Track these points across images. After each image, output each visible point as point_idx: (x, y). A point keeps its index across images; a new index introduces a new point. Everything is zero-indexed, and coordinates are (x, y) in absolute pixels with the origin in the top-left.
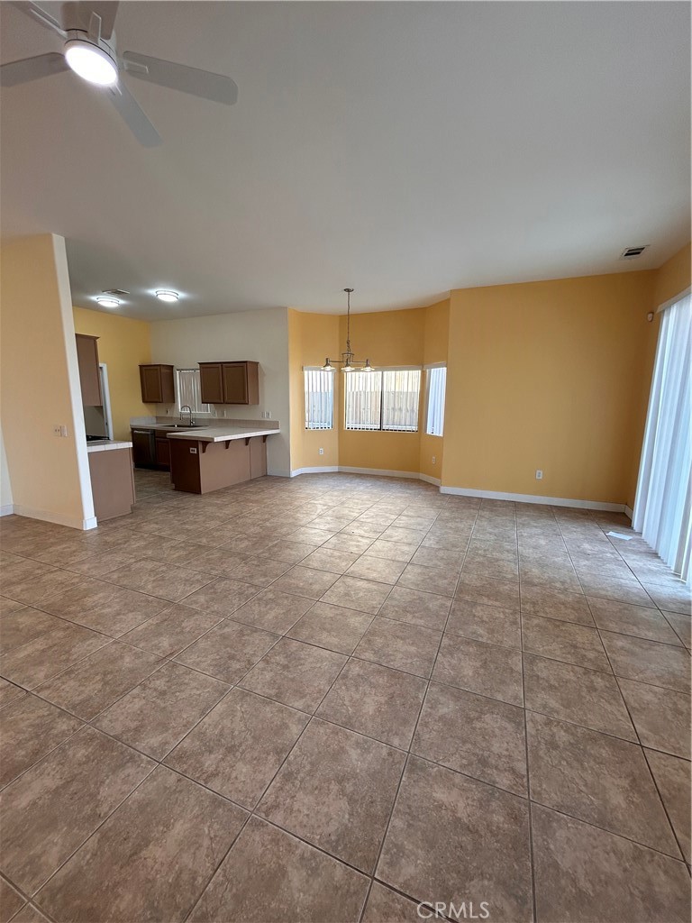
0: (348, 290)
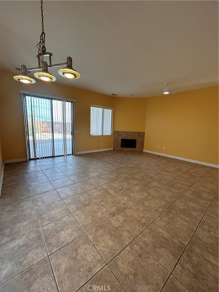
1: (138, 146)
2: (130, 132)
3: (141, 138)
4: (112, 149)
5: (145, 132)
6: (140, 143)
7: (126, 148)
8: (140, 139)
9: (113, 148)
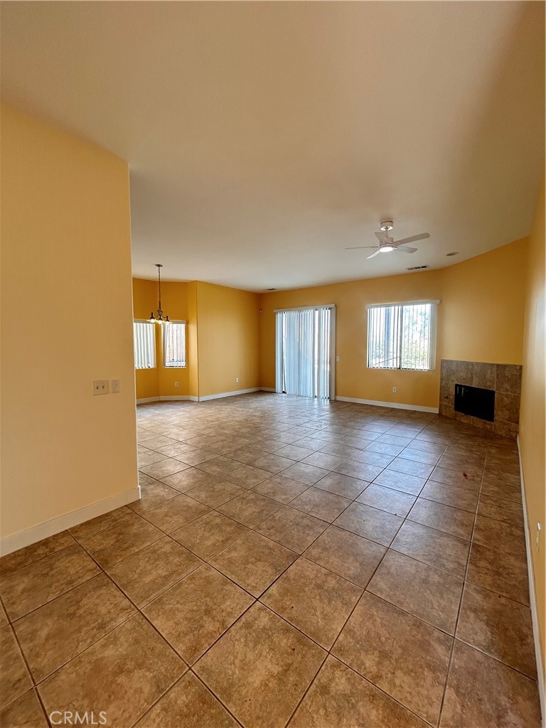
0: (159, 266)
1: (500, 414)
2: (477, 364)
3: (507, 386)
4: (436, 411)
5: (521, 367)
6: (505, 406)
7: (466, 414)
8: (507, 390)
9: (438, 409)
